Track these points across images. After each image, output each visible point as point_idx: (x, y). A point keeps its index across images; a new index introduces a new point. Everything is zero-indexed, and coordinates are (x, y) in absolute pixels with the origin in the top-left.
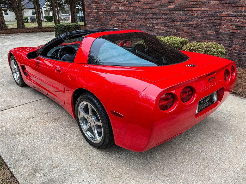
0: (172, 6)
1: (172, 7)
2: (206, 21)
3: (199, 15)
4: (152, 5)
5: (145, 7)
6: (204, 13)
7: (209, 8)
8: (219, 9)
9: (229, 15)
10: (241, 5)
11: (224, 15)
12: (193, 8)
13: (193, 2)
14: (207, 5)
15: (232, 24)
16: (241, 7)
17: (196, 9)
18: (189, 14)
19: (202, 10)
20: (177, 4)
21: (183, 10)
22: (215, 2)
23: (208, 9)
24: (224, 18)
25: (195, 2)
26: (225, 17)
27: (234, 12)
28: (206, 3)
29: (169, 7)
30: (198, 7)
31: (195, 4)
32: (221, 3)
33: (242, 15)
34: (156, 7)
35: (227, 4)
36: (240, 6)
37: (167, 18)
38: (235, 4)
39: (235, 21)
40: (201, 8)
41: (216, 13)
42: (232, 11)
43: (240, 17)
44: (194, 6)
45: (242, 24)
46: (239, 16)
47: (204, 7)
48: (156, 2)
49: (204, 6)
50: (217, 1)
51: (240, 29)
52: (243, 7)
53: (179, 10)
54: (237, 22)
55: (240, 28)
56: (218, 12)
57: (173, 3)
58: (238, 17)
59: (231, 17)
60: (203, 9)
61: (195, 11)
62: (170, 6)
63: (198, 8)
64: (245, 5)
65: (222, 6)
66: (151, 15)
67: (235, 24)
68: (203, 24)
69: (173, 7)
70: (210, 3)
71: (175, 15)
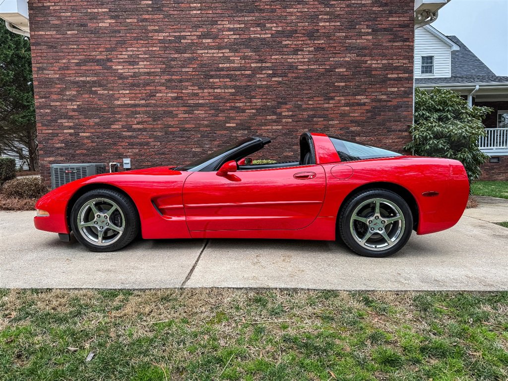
2: (280, 141)
3: (271, 134)
4: (198, 122)
5: (187, 126)
10: (315, 123)
13: (260, 120)
17: (266, 128)
18: (258, 134)
20: (238, 121)
21: (248, 128)
22: (287, 120)
23: (280, 127)
28: (278, 121)
29: (228, 125)
31: (263, 121)
34: (207, 126)
35: (301, 123)
37: (226, 139)
38: (309, 122)
40: (272, 127)
47: (275, 125)
53: (243, 129)
56: (292, 131)
57: (234, 121)
60: (274, 127)
61: (265, 130)
63: (268, 127)
64: (319, 123)
66: (199, 136)
68: (276, 145)
69: (234, 125)
70: (282, 121)
71: (238, 135)
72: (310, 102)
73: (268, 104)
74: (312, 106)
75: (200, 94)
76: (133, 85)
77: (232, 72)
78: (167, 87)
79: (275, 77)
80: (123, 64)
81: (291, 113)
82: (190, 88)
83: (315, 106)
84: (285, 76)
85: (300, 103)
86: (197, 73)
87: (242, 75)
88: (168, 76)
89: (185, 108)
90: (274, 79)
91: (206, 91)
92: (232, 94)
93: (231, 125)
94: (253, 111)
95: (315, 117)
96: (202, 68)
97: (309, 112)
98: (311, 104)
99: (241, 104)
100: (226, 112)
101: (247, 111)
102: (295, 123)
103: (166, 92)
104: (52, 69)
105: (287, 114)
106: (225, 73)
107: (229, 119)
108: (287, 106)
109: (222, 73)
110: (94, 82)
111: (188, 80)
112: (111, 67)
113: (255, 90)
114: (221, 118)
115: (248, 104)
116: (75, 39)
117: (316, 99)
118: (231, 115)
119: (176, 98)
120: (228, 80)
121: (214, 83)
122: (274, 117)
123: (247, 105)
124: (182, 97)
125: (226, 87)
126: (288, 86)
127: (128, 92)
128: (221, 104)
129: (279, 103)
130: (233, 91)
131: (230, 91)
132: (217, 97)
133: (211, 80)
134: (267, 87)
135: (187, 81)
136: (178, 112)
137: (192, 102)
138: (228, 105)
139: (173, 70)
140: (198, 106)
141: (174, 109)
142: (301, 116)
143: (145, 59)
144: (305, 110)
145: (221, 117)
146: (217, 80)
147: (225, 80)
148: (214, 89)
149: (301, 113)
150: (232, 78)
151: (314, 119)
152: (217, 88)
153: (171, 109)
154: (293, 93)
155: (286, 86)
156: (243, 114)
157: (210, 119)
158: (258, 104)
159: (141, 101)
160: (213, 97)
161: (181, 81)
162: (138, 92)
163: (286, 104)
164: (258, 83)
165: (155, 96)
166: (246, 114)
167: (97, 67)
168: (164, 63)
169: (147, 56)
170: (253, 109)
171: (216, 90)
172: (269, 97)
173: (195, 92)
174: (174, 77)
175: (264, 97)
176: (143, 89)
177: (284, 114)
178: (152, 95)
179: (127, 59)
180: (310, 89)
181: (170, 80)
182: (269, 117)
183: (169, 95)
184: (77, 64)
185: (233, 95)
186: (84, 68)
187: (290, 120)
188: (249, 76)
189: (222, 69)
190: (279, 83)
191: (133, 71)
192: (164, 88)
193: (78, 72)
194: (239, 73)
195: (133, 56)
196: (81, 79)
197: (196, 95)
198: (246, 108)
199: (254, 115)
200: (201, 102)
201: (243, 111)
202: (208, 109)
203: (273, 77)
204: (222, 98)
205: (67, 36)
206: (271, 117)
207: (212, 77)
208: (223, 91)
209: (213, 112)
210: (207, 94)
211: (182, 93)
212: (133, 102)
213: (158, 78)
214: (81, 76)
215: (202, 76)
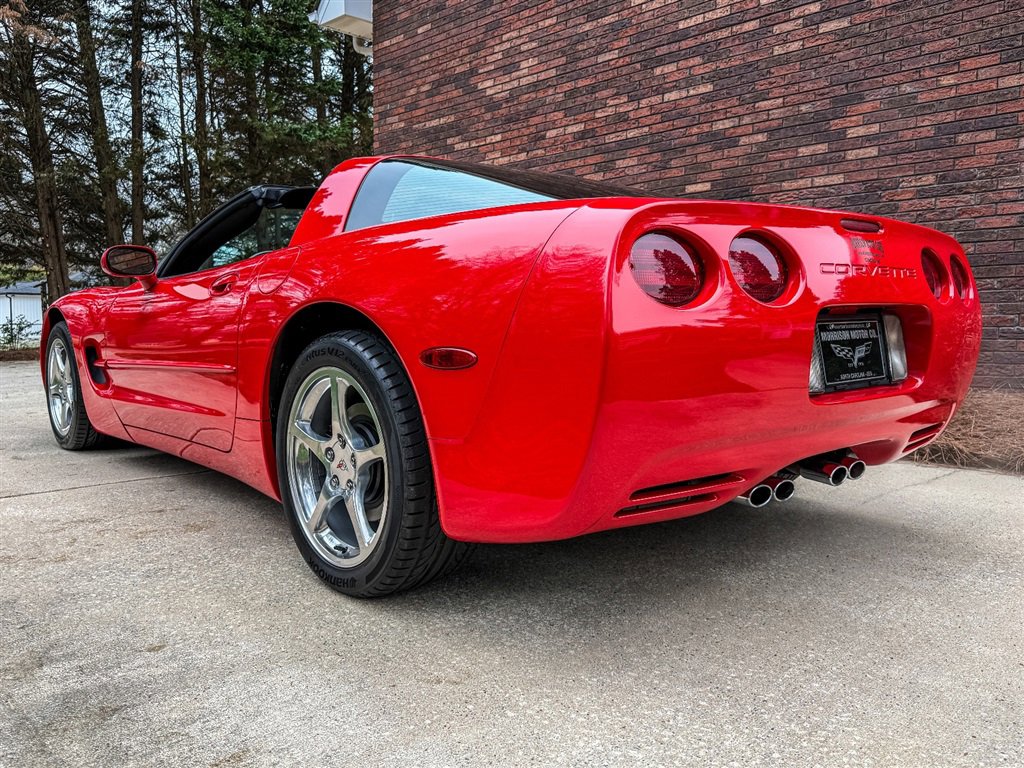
0: (700, 185)
1: (700, 190)
3: (807, 204)
6: (826, 195)
7: (841, 176)
8: (882, 177)
9: (922, 193)
10: (963, 151)
11: (902, 193)
12: (783, 181)
13: (778, 163)
14: (834, 167)
15: (941, 225)
16: (964, 160)
17: (795, 185)
19: (817, 185)
20: (717, 175)
22: (861, 151)
23: (838, 179)
24: (905, 204)
25: (786, 161)
26: (910, 202)
27: (941, 179)
28: (831, 159)
29: (690, 188)
30: (801, 178)
31: (786, 166)
32: (888, 153)
33: (974, 186)
35: (910, 155)
36: (959, 155)
38: (939, 150)
39: (949, 210)
40: (812, 181)
41: (872, 188)
42: (931, 178)
43: (968, 196)
44: (783, 175)
45: (978, 221)
46: (960, 190)
47: (823, 173)
48: (639, 180)
49: (823, 169)
50: (869, 149)
51: (976, 240)
52: (974, 158)
53: (727, 197)
54: (959, 215)
55: (974, 236)
56: (877, 187)
57: (705, 175)
58: (960, 197)
59: (934, 199)
60: (819, 181)
61: (791, 193)
62: (694, 186)
63: (801, 182)
64: (977, 151)
65: (893, 161)
67: (951, 222)
69: (707, 186)
70: (844, 159)
72: (945, 81)
73: (803, 108)
74: (953, 93)
75: (631, 115)
76: (509, 120)
77: (709, 37)
78: (568, 112)
79: (829, 19)
80: (494, 75)
81: (875, 128)
82: (611, 103)
83: (965, 89)
84: (860, 10)
85: (909, 90)
86: (627, 59)
87: (734, 36)
88: (568, 84)
89: (598, 158)
90: (824, 28)
91: (644, 102)
92: (706, 98)
93: (699, 187)
94: (761, 138)
95: (964, 130)
96: (639, 45)
97: (940, 117)
98: (950, 87)
99: (728, 124)
100: (689, 151)
101: (744, 140)
102: (888, 161)
103: (564, 123)
104: (397, 113)
105: (862, 131)
106: (691, 43)
107: (696, 170)
108: (866, 107)
109: (683, 44)
110: (450, 126)
111: (607, 83)
112: (475, 89)
113: (769, 72)
114: (674, 173)
115: (747, 120)
116: (428, 42)
117: (968, 64)
118: (701, 158)
119: (581, 136)
120: (698, 60)
121: (664, 76)
122: (822, 148)
123: (744, 122)
124: (593, 129)
125: (691, 82)
126: (868, 41)
127: (499, 138)
128: (676, 133)
129: (836, 99)
130: (710, 87)
131: (702, 89)
132: (669, 114)
133: (658, 71)
134: (803, 56)
135: (607, 87)
136: (585, 170)
137: (612, 138)
138: (695, 130)
139: (581, 64)
140: (625, 146)
141: (578, 163)
142: (909, 135)
143: (531, 53)
144: (928, 108)
145: (677, 168)
146: (672, 67)
147: (691, 62)
148: (663, 94)
149: (912, 123)
150: (708, 52)
151: (961, 138)
152: (669, 90)
153: (571, 164)
154: (887, 59)
155: (860, 41)
156: (735, 152)
157: (648, 177)
158: (775, 114)
159: (520, 156)
160: (659, 116)
161: (593, 89)
162: (515, 133)
163: (861, 99)
164: (778, 50)
165: (544, 137)
166: (738, 151)
167: (455, 93)
168: (564, 54)
169: (534, 44)
170: (760, 132)
171: (667, 97)
172: (809, 86)
173: (622, 110)
174: (581, 83)
175: (794, 89)
176: (525, 125)
177: (852, 133)
178: (538, 138)
179: (501, 62)
180: (949, 35)
181: (571, 94)
182: (804, 151)
183: (570, 129)
184: (430, 94)
185: (708, 101)
186: (438, 99)
187: (874, 152)
188: (752, 33)
189: (685, 35)
190: (841, 35)
191: (508, 86)
192: (560, 115)
193: (430, 109)
194: (725, 33)
195: (512, 52)
196: (434, 123)
197: (622, 118)
198: (739, 131)
199: (763, 148)
200: (631, 134)
201: (733, 142)
202: (645, 150)
203: (822, 21)
204: (680, 116)
205: (417, 39)
206: (812, 148)
207: (661, 61)
208: (684, 94)
209: (657, 156)
210: (646, 112)
211: (594, 119)
212: (507, 159)
213: (551, 91)
214: (433, 118)
215: (638, 66)
